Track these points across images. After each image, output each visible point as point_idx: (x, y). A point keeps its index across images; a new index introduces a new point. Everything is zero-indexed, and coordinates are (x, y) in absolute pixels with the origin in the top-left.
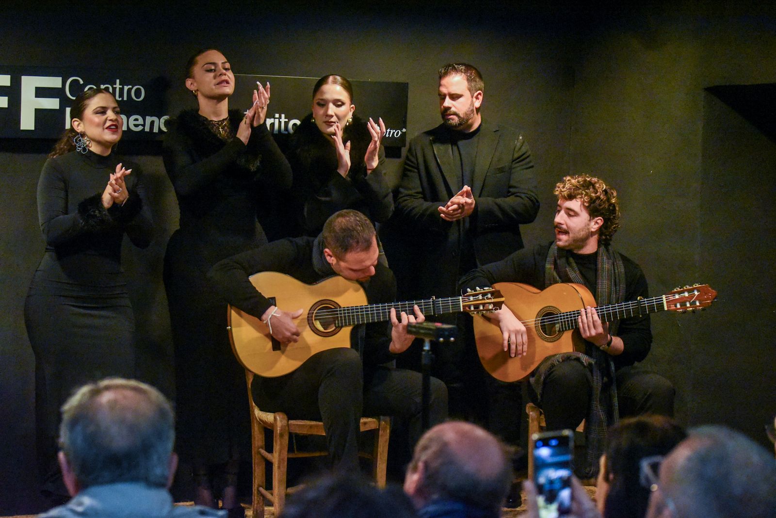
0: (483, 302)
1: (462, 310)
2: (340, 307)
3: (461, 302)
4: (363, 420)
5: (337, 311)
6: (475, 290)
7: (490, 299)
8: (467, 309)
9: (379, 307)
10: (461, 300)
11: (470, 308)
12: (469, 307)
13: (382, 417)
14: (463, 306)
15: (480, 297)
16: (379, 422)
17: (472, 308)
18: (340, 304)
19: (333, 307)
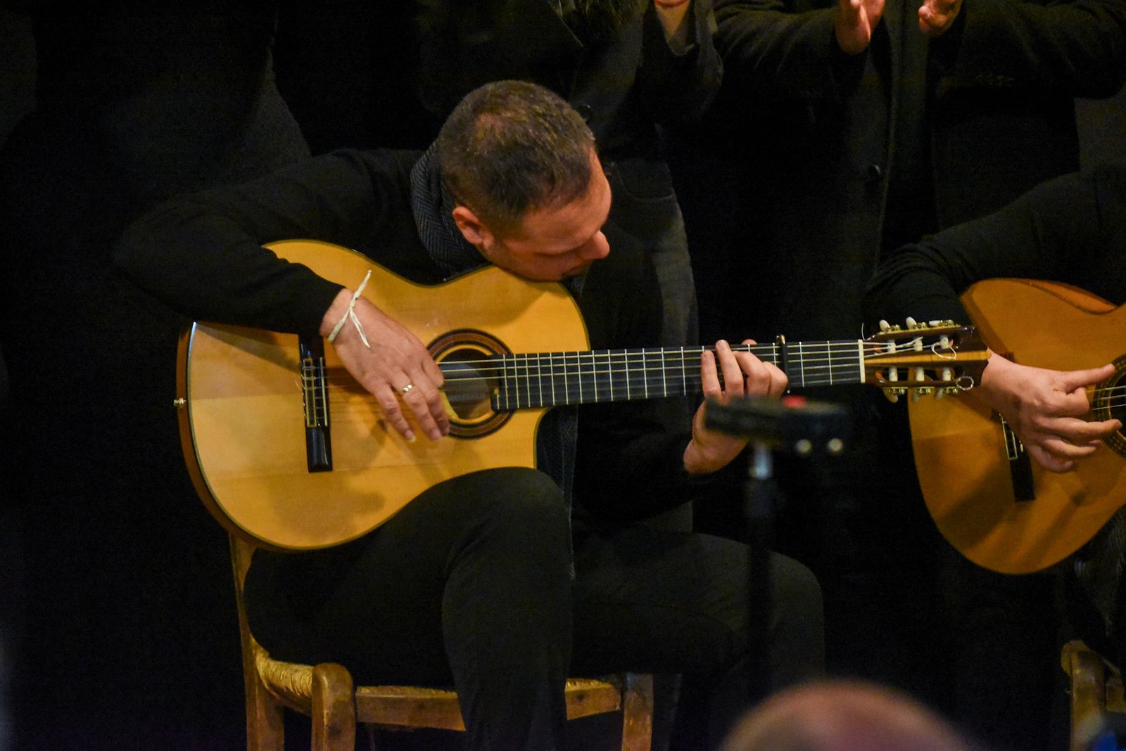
0: (927, 358)
1: (863, 380)
2: (509, 355)
3: (861, 356)
4: (570, 687)
5: (501, 364)
6: (904, 326)
7: (948, 351)
8: (878, 375)
9: (606, 359)
10: (861, 350)
11: (886, 376)
12: (885, 371)
13: (630, 678)
14: (867, 367)
15: (918, 345)
16: (623, 692)
17: (894, 377)
18: (508, 344)
19: (488, 353)
